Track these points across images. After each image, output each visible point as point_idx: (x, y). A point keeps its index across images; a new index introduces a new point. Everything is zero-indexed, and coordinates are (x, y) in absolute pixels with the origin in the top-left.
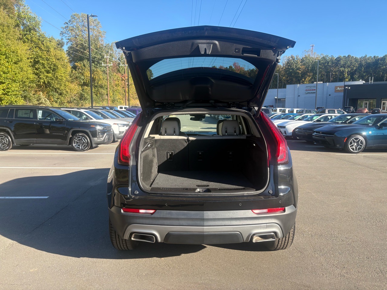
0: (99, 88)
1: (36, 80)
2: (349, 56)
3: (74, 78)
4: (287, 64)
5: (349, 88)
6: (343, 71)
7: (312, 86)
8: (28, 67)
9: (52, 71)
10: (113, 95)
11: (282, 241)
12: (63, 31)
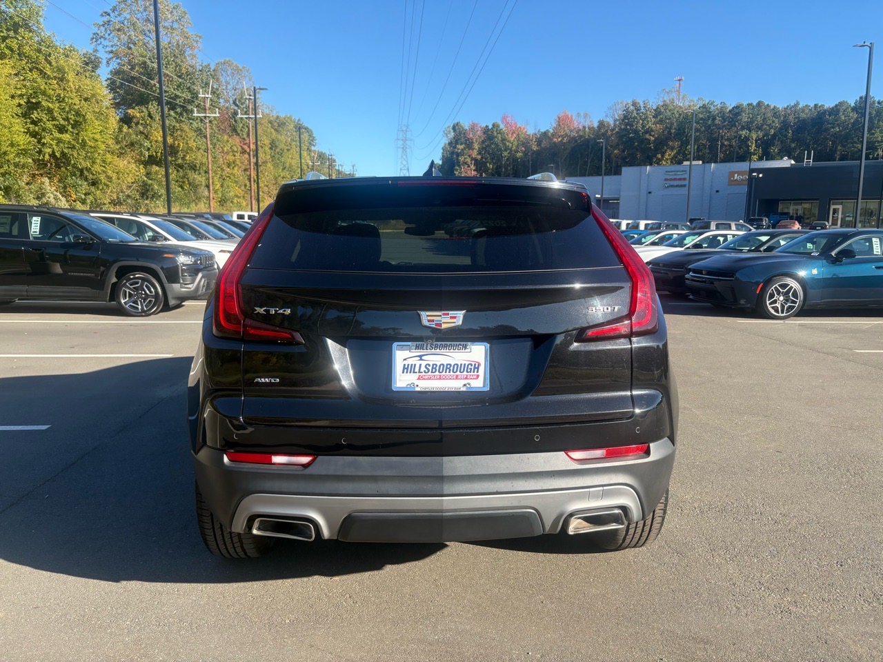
0: (188, 171)
1: (32, 147)
2: (759, 104)
3: (126, 146)
4: (623, 120)
5: (761, 175)
6: (747, 139)
7: (678, 171)
8: (13, 117)
9: (72, 128)
10: (222, 186)
11: (636, 527)
12: (99, 32)
